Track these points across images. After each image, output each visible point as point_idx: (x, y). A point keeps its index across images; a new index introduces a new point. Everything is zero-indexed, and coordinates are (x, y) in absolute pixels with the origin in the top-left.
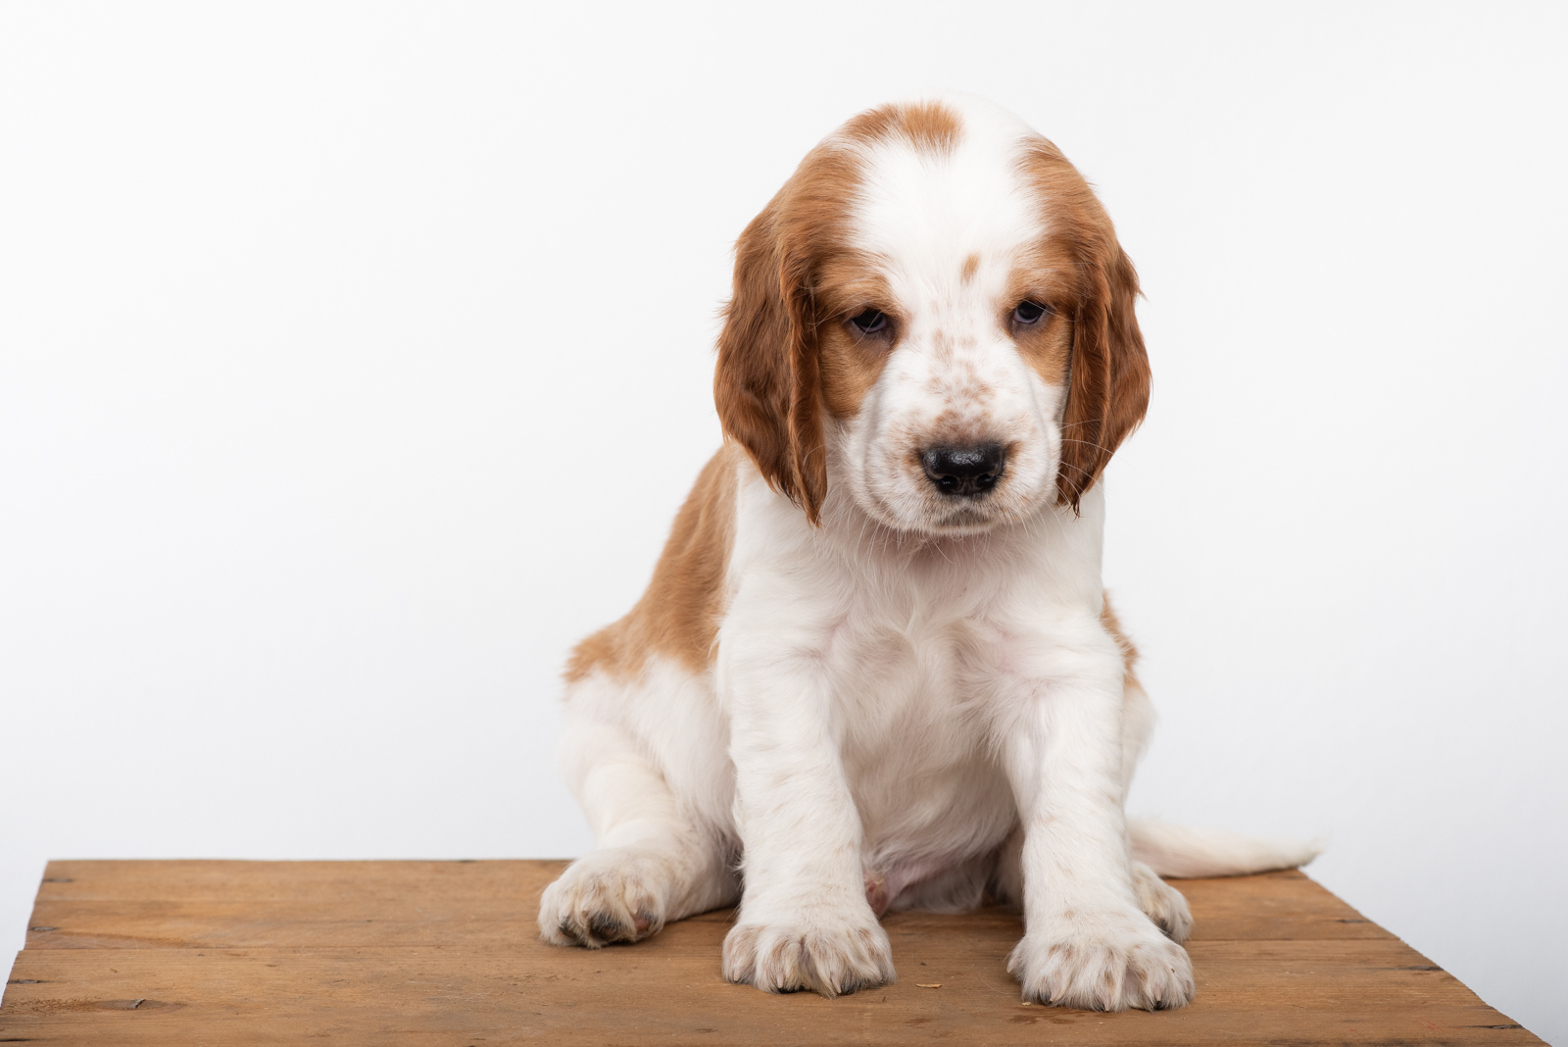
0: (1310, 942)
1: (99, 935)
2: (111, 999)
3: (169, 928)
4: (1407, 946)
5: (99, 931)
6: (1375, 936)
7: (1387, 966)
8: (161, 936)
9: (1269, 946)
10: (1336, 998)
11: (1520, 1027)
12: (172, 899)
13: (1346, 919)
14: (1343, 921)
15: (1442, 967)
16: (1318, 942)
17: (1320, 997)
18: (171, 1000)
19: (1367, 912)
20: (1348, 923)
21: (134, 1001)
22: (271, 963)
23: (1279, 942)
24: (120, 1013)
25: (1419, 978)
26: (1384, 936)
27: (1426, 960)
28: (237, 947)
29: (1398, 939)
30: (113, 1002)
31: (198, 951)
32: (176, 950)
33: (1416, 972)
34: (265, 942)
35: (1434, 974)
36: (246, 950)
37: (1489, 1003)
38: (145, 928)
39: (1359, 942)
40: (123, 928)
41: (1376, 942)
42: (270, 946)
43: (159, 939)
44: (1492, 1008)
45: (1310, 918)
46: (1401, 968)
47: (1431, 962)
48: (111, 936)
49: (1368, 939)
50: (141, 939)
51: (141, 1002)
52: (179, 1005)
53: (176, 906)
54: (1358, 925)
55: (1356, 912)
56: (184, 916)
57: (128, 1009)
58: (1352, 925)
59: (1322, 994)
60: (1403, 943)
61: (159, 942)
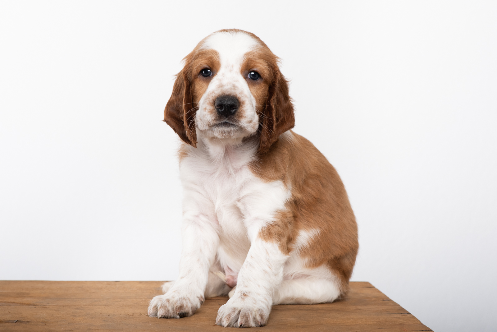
0: (372, 306)
1: (5, 302)
2: (8, 320)
3: (25, 300)
4: (402, 307)
5: (5, 301)
6: (392, 304)
7: (394, 313)
8: (23, 302)
9: (359, 307)
10: (377, 322)
11: (432, 330)
12: (27, 292)
13: (384, 299)
14: (383, 300)
15: (411, 313)
16: (375, 306)
17: (373, 322)
18: (26, 320)
19: (391, 297)
20: (385, 300)
21: (15, 321)
22: (56, 310)
23: (362, 306)
24: (10, 324)
25: (404, 316)
26: (395, 304)
27: (407, 311)
28: (46, 306)
29: (399, 305)
30: (9, 321)
31: (35, 307)
32: (27, 306)
33: (403, 315)
34: (54, 304)
35: (409, 315)
36: (49, 306)
37: (424, 324)
38: (18, 300)
39: (387, 306)
40: (12, 300)
41: (392, 306)
42: (56, 305)
43: (23, 303)
44: (424, 325)
45: (374, 299)
46: (398, 313)
47: (408, 312)
48: (8, 302)
49: (390, 305)
50: (17, 303)
51: (17, 321)
52: (28, 322)
53: (28, 294)
54: (388, 301)
55: (388, 298)
56: (31, 297)
57: (13, 323)
58: (386, 301)
59: (373, 321)
60: (401, 306)
61: (23, 304)
